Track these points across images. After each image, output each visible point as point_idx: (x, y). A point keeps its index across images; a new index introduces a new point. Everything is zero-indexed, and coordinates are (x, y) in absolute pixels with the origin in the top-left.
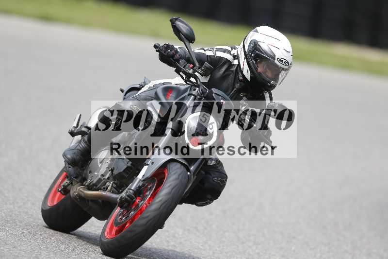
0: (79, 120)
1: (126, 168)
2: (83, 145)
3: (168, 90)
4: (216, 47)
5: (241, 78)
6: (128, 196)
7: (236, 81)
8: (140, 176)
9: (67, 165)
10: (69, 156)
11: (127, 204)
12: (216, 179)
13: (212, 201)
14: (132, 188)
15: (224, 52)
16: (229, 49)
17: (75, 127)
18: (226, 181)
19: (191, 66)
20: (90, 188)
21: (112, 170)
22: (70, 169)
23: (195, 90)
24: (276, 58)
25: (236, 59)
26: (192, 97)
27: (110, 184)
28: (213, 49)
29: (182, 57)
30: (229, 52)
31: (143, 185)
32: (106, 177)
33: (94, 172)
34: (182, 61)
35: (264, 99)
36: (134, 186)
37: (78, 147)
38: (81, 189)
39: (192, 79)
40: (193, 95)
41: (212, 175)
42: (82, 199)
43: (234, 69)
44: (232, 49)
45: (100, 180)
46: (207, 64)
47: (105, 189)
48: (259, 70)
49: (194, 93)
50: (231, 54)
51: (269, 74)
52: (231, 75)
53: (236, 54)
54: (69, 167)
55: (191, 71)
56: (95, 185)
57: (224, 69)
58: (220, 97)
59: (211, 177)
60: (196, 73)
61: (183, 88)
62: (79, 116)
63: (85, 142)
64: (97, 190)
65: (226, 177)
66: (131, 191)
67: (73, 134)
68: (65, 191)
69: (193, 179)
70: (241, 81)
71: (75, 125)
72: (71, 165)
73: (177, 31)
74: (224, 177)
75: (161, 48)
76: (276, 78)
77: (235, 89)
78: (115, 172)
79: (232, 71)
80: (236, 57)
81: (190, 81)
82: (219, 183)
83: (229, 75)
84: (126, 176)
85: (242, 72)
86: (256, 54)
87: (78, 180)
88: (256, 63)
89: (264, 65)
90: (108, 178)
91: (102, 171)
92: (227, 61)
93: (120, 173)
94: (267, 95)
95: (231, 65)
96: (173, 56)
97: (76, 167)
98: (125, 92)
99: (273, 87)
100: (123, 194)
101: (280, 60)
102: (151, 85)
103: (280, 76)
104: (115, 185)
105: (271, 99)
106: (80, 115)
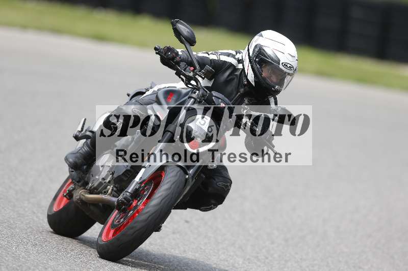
0: (84, 124)
1: (125, 172)
2: (86, 148)
3: (169, 93)
4: (220, 51)
5: (246, 83)
6: (124, 198)
7: (240, 85)
8: (137, 179)
9: (71, 169)
10: (71, 160)
11: (124, 207)
12: (220, 184)
13: (216, 205)
14: (129, 191)
15: (228, 56)
16: (234, 53)
17: (79, 131)
18: (230, 185)
19: (192, 68)
20: (91, 192)
21: (113, 174)
22: (73, 173)
23: (195, 93)
24: (281, 63)
25: (241, 63)
26: (192, 100)
27: (110, 188)
28: (217, 53)
29: (183, 60)
30: (233, 56)
31: (140, 187)
32: (107, 181)
33: (95, 176)
34: (183, 64)
35: (268, 103)
36: (131, 188)
37: (81, 151)
38: (82, 193)
39: (193, 82)
40: (193, 98)
41: (216, 180)
42: (84, 203)
43: (238, 73)
44: (237, 54)
45: (101, 184)
46: (208, 67)
47: (105, 193)
48: (264, 75)
49: (194, 96)
50: (235, 58)
51: (274, 79)
52: (235, 80)
53: (240, 58)
54: (72, 171)
55: (191, 74)
56: (96, 188)
57: (228, 73)
58: (220, 100)
59: (215, 182)
60: (197, 76)
61: (184, 91)
62: (83, 119)
63: (88, 146)
64: (98, 193)
65: (231, 183)
66: (128, 194)
67: (77, 138)
68: (70, 195)
69: (191, 183)
70: (245, 85)
71: (80, 129)
72: (74, 170)
73: (178, 33)
74: (228, 183)
75: (162, 50)
76: (281, 83)
77: (239, 93)
78: (115, 176)
79: (236, 75)
80: (240, 61)
81: (191, 84)
82: (223, 188)
83: (233, 79)
84: (125, 179)
85: (246, 77)
86: (261, 59)
87: (80, 184)
88: (261, 68)
89: (269, 70)
90: (109, 182)
91: (103, 174)
92: (231, 65)
93: (119, 176)
94: (272, 100)
95: (235, 69)
96: (173, 58)
97: (79, 172)
98: (130, 96)
99: (278, 92)
100: (121, 197)
101: (285, 65)
102: (156, 89)
103: (286, 80)
104: (115, 189)
105: (276, 104)
106: (85, 119)
